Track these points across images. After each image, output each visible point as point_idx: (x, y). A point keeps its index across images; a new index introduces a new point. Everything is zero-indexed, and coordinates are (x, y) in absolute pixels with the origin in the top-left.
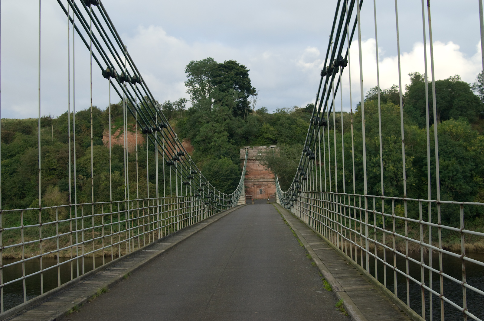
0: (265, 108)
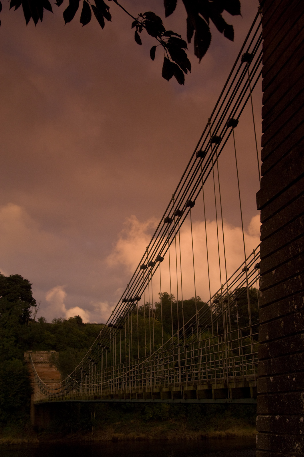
0: (43, 318)
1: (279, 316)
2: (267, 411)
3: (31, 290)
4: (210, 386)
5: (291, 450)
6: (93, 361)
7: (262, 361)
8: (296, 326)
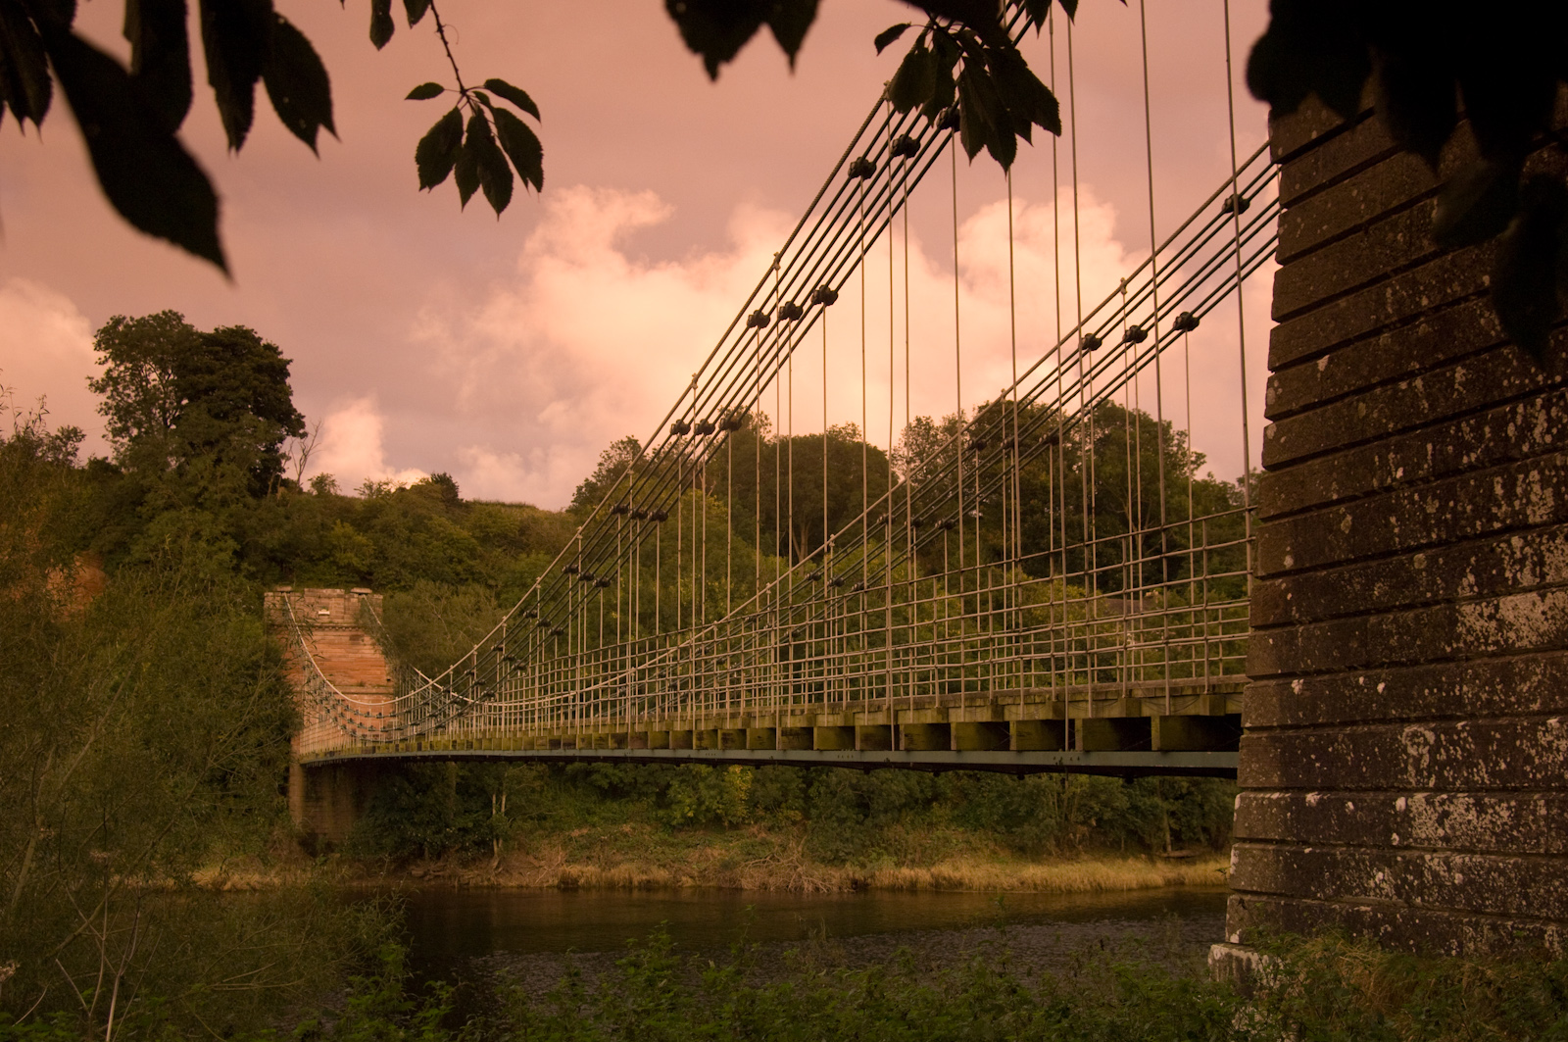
0: (329, 476)
1: (1335, 497)
2: (1277, 780)
3: (288, 381)
4: (998, 709)
5: (1357, 890)
6: (544, 624)
7: (1262, 633)
8: (1396, 530)
